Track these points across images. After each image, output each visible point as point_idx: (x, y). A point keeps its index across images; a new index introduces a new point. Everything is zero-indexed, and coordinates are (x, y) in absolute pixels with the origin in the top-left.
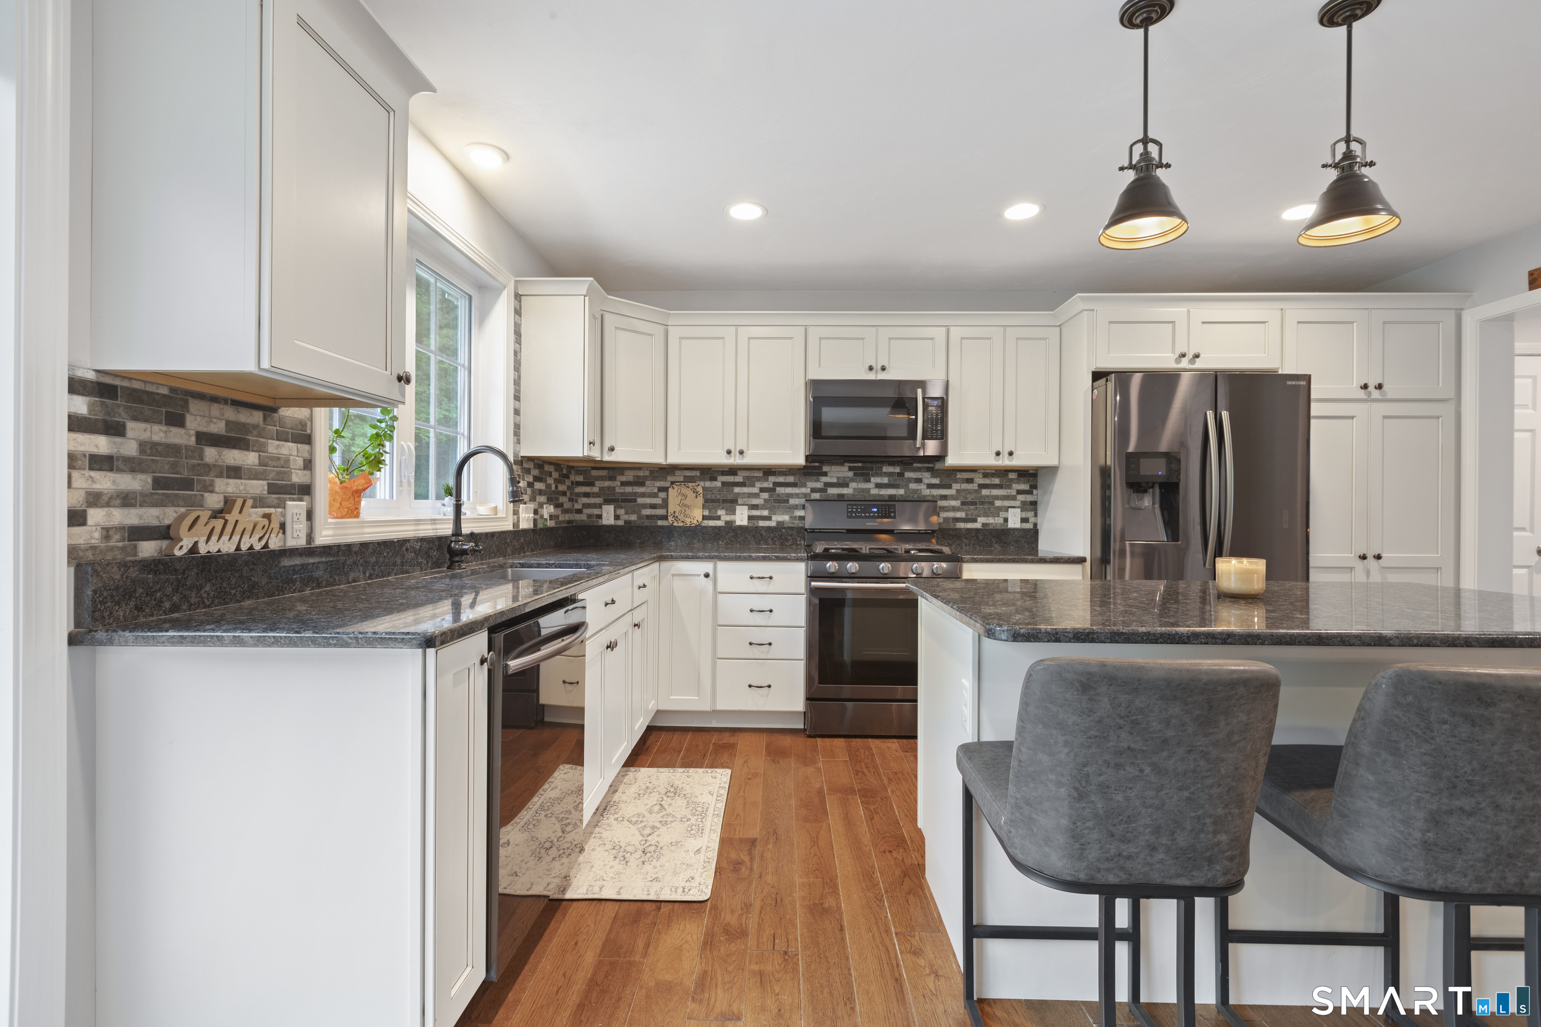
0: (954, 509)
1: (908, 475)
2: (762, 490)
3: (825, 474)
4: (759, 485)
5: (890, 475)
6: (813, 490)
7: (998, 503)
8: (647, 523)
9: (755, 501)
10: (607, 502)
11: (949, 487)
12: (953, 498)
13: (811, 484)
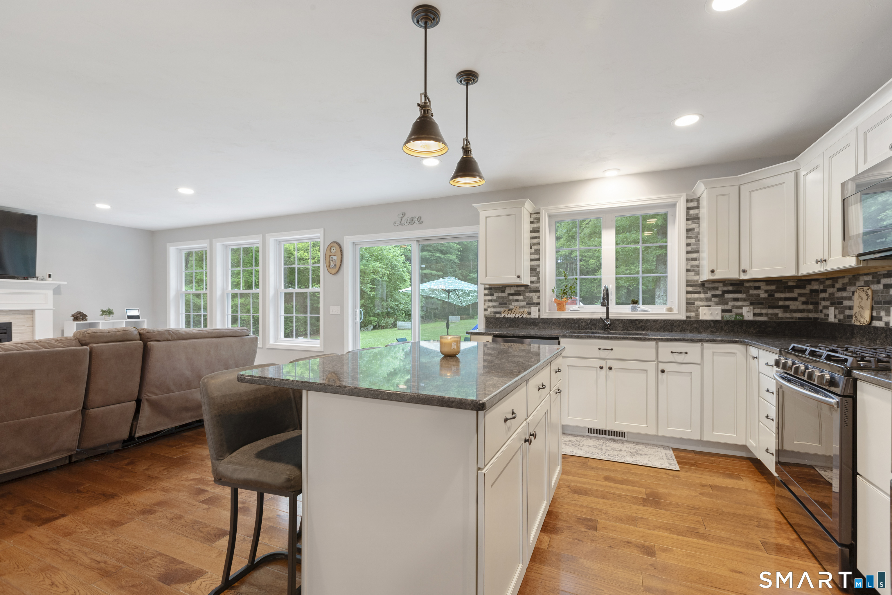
8: (845, 321)
10: (832, 304)
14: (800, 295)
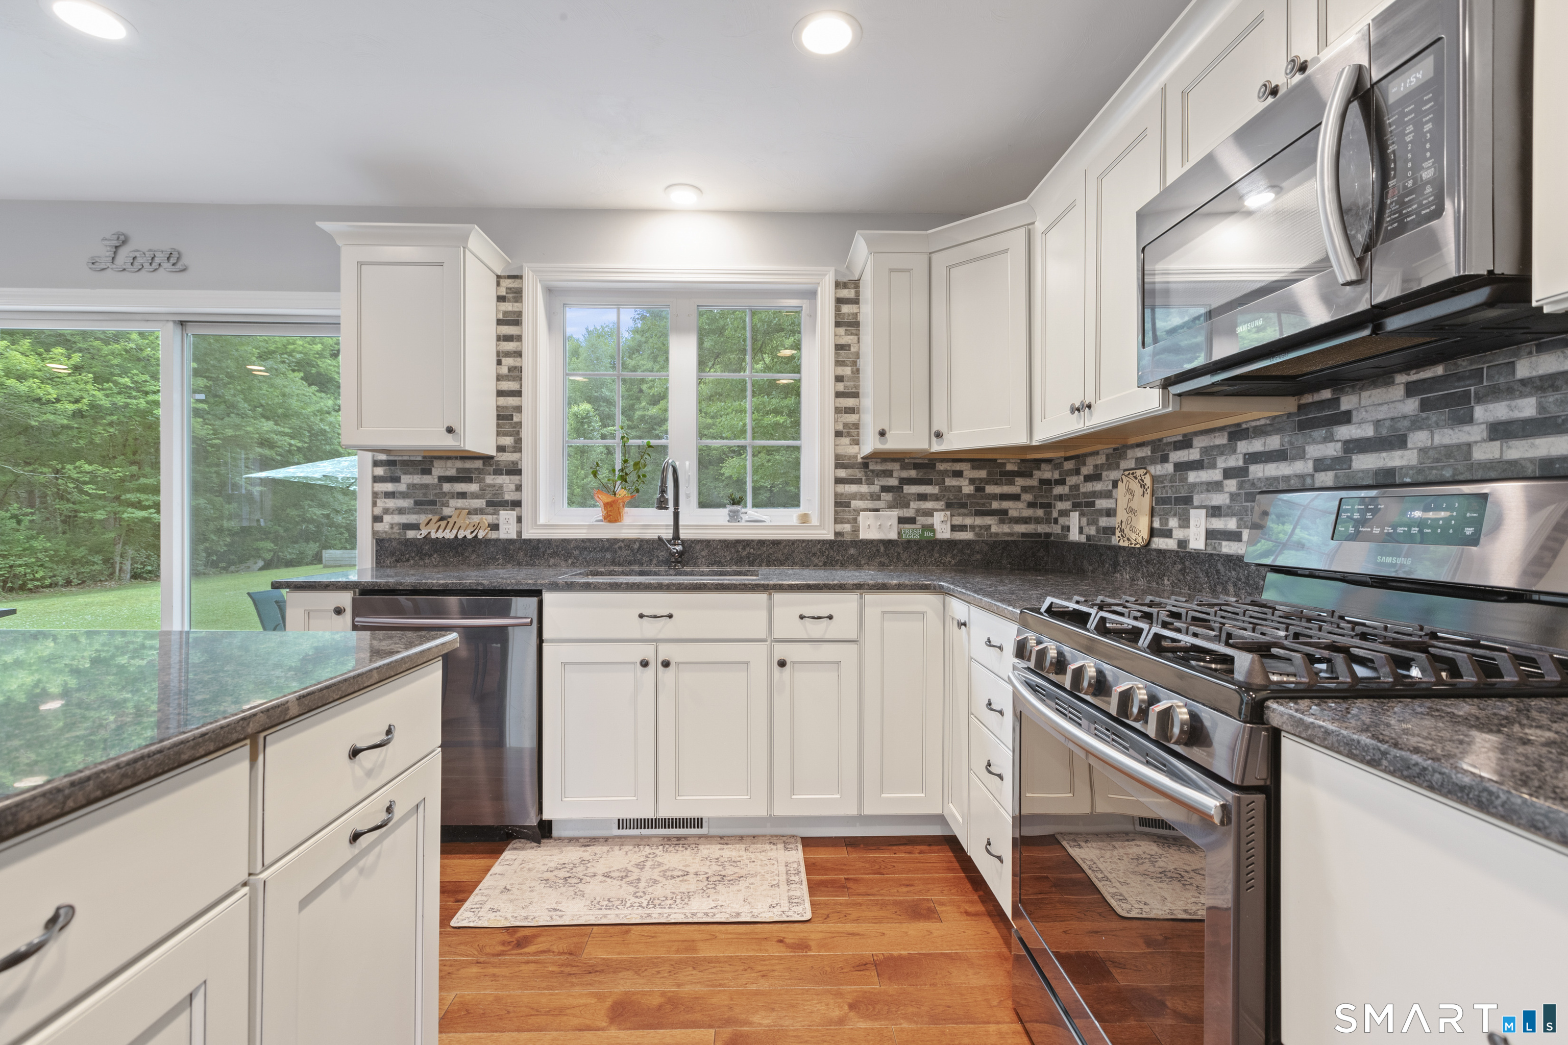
2: (1227, 473)
3: (1346, 418)
4: (1221, 463)
6: (1319, 465)
8: (1102, 540)
9: (1219, 499)
10: (1076, 506)
13: (1315, 451)
14: (1025, 489)
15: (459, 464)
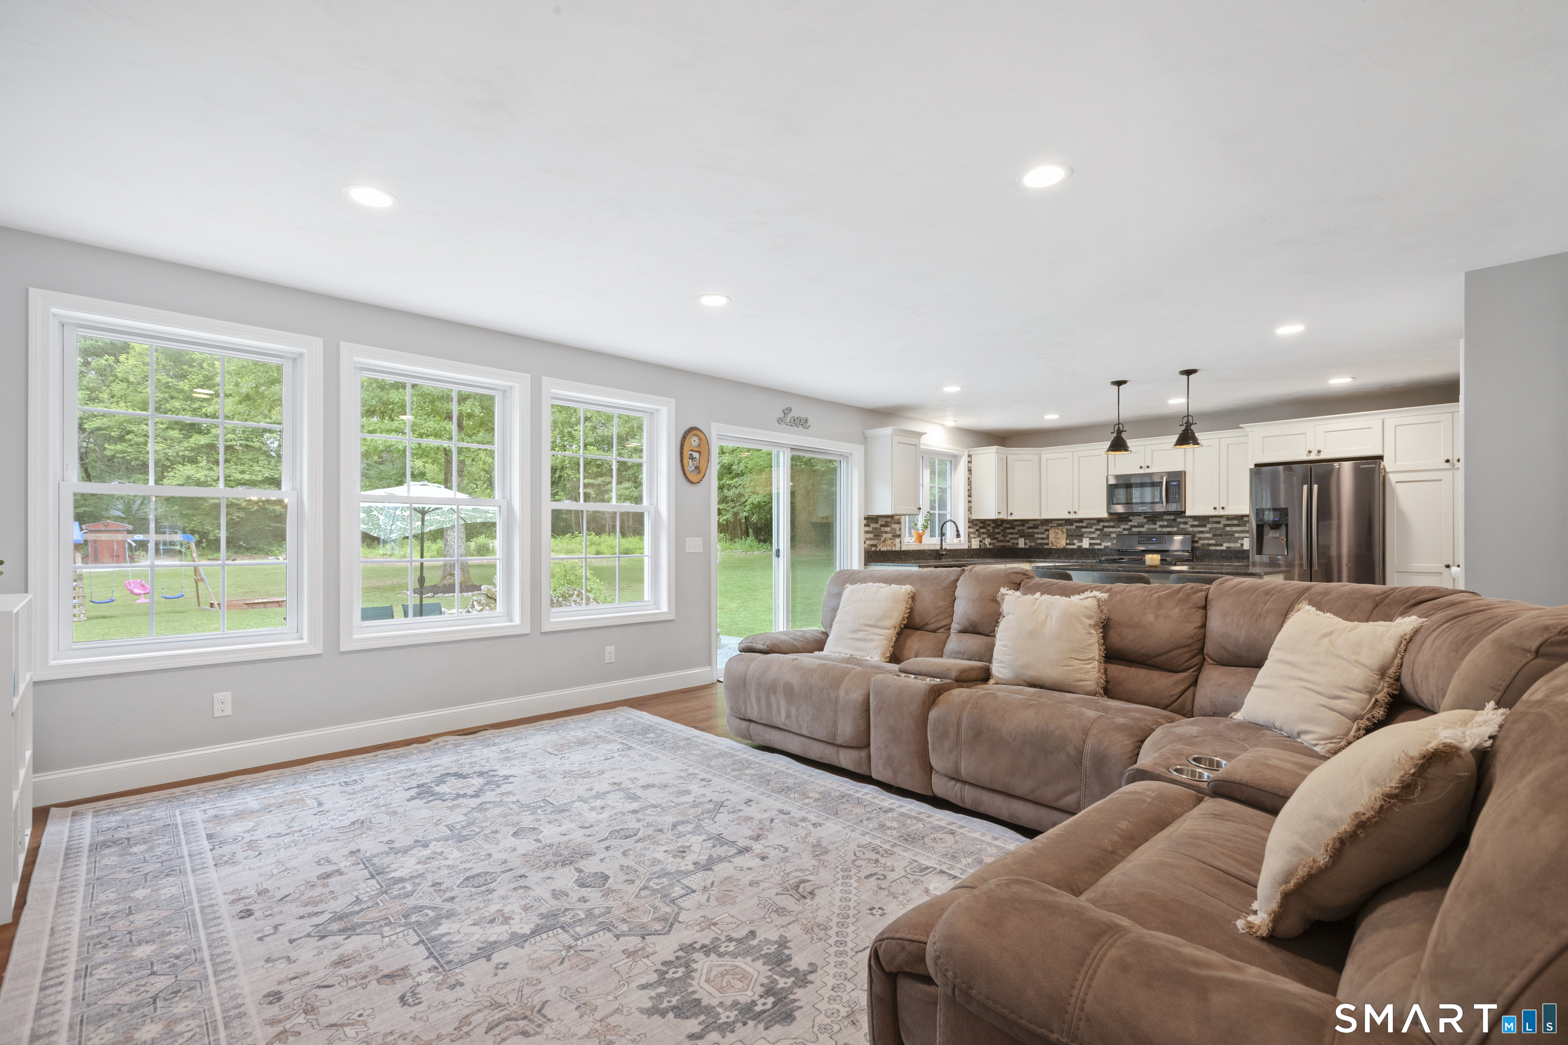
0: (1208, 539)
1: (1179, 520)
2: (1096, 530)
3: (1131, 521)
4: (1094, 527)
5: (1168, 520)
6: (1124, 529)
7: (1237, 535)
8: (1040, 547)
9: (1093, 536)
10: (1021, 537)
11: (1205, 526)
12: (1207, 532)
13: (1123, 526)
15: (885, 519)
